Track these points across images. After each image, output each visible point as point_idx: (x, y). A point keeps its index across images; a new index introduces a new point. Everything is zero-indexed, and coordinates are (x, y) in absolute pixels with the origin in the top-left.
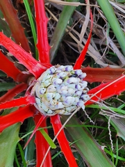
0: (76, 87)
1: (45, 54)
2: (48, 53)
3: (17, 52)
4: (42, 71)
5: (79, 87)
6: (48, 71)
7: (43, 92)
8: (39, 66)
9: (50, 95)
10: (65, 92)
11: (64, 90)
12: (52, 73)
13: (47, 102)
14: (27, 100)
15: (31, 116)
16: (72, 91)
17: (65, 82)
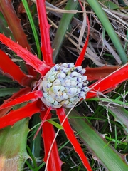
0: (77, 80)
1: (49, 56)
2: (51, 56)
3: (24, 55)
4: (47, 70)
5: (80, 79)
6: (53, 69)
7: (50, 86)
8: (44, 65)
9: (56, 87)
10: (68, 84)
11: (68, 82)
12: (56, 70)
13: (53, 94)
14: (36, 94)
15: (38, 111)
16: (74, 83)
17: (68, 76)
